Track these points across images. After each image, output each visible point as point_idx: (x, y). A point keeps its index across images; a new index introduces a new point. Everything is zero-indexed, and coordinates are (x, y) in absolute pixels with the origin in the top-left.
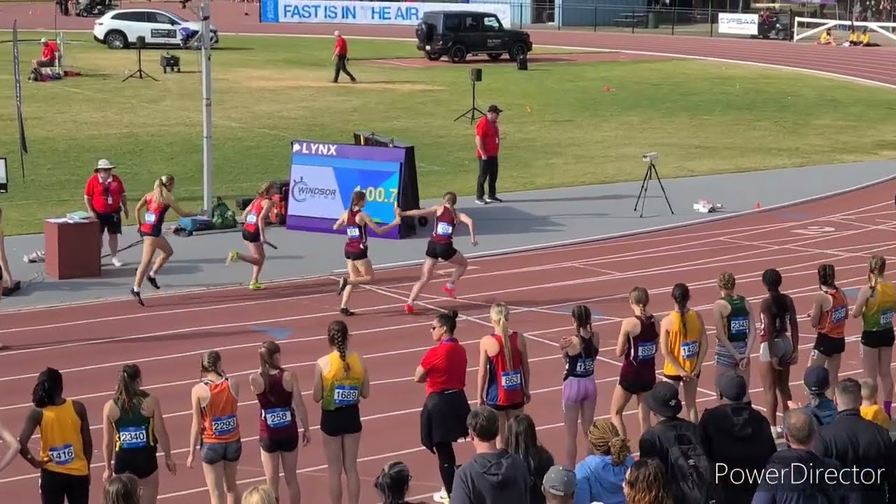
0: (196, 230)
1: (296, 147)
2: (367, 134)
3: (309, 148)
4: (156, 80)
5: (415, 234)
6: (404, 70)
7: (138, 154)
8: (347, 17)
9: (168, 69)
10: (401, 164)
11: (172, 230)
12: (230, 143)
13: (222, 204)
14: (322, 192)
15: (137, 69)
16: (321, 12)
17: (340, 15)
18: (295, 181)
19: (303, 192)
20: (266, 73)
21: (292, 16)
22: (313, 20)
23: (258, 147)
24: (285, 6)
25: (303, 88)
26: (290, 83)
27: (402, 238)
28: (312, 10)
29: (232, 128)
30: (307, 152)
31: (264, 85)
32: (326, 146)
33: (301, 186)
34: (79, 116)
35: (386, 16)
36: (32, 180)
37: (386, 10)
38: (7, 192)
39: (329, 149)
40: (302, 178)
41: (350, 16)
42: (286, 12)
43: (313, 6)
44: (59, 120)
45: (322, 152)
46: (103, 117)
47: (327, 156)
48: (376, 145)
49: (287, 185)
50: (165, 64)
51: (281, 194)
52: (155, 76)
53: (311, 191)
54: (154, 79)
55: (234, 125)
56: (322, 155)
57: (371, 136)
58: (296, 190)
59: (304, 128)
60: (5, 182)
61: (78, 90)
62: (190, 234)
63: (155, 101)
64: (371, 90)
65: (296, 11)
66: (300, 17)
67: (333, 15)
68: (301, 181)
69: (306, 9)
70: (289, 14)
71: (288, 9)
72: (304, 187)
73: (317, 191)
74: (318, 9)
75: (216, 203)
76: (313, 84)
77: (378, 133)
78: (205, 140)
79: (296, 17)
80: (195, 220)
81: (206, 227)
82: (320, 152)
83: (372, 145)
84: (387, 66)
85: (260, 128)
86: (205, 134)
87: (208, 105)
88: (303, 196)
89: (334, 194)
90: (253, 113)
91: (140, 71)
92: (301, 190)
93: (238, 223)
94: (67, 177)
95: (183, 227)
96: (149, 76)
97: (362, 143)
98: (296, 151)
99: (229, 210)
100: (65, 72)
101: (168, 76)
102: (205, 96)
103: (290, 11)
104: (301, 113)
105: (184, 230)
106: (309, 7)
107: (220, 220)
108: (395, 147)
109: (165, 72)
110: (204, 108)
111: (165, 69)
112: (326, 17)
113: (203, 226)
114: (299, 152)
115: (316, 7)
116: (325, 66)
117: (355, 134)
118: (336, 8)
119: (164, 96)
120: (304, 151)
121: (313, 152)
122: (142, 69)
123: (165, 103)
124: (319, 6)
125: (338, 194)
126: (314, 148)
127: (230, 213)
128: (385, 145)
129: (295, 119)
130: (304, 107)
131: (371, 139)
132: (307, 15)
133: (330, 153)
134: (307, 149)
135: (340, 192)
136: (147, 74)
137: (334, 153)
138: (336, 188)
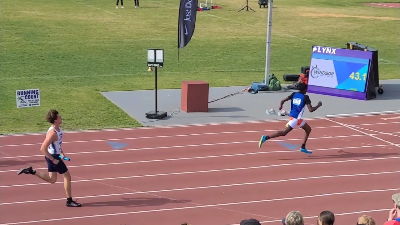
0: (260, 90)
1: (315, 49)
2: (354, 43)
3: (321, 50)
4: (255, 12)
5: (376, 98)
6: (387, 9)
7: (238, 50)
9: (262, 6)
10: (370, 60)
11: (248, 90)
12: (286, 46)
13: (274, 77)
14: (327, 73)
15: (246, 5)
18: (313, 67)
19: (317, 73)
20: (313, 9)
23: (300, 48)
25: (330, 17)
26: (324, 15)
27: (368, 99)
29: (290, 38)
30: (320, 52)
31: (310, 16)
32: (331, 49)
33: (316, 70)
34: (213, 29)
36: (184, 61)
38: (163, 67)
39: (332, 51)
40: (316, 66)
44: (203, 31)
45: (328, 52)
46: (225, 30)
47: (330, 54)
48: (358, 50)
49: (309, 69)
50: (261, 3)
51: (305, 74)
52: (255, 9)
53: (321, 72)
54: (254, 11)
55: (290, 36)
56: (328, 54)
57: (356, 45)
58: (313, 72)
59: (326, 39)
60: (162, 62)
61: (215, 16)
62: (257, 92)
63: (253, 23)
64: (367, 20)
68: (316, 68)
72: (317, 70)
73: (324, 73)
75: (271, 77)
76: (337, 16)
77: (360, 42)
78: (267, 44)
80: (260, 85)
81: (265, 89)
82: (327, 52)
83: (356, 49)
84: (378, 7)
85: (303, 38)
86: (267, 41)
87: (270, 25)
88: (316, 75)
89: (333, 74)
90: (301, 30)
91: (247, 6)
92: (316, 72)
93: (282, 88)
94: (201, 60)
95: (253, 88)
96: (251, 9)
97: (351, 48)
98: (315, 51)
99: (278, 80)
100: (212, 7)
101: (261, 9)
102: (268, 21)
104: (327, 31)
105: (253, 90)
107: (272, 86)
108: (368, 51)
109: (260, 8)
110: (268, 27)
111: (261, 6)
113: (264, 89)
114: (316, 52)
116: (345, 6)
117: (348, 43)
119: (257, 20)
120: (319, 51)
121: (324, 52)
122: (248, 6)
123: (257, 24)
125: (335, 75)
126: (324, 50)
127: (278, 82)
128: (363, 50)
129: (323, 34)
130: (329, 28)
131: (355, 46)
133: (332, 53)
134: (320, 51)
135: (336, 74)
136: (250, 8)
137: (335, 53)
138: (334, 72)
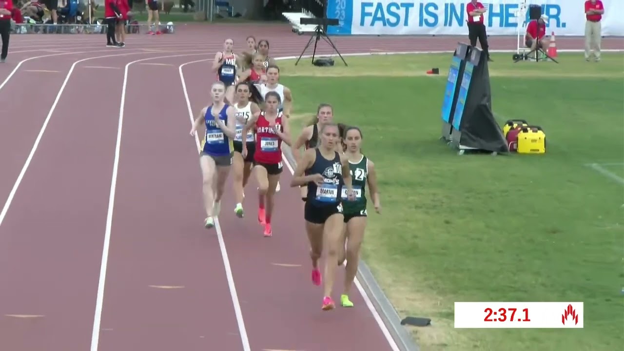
8: (450, 25)
16: (414, 12)
17: (441, 19)
21: (372, 24)
22: (401, 30)
24: (364, 5)
28: (402, 12)
35: (511, 20)
37: (511, 11)
41: (455, 21)
42: (364, 14)
43: (403, 5)
65: (379, 15)
66: (384, 24)
67: (431, 20)
69: (393, 9)
70: (368, 20)
71: (368, 9)
74: (410, 9)
79: (379, 24)
103: (370, 14)
106: (398, 8)
112: (421, 24)
115: (408, 6)
118: (436, 7)
124: (412, 5)
132: (393, 20)
